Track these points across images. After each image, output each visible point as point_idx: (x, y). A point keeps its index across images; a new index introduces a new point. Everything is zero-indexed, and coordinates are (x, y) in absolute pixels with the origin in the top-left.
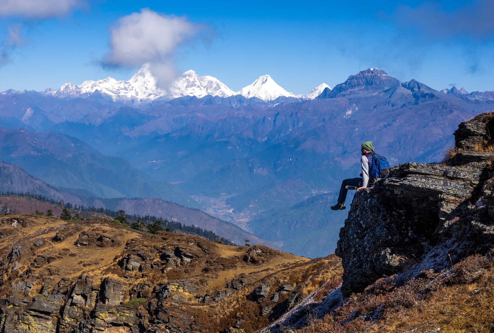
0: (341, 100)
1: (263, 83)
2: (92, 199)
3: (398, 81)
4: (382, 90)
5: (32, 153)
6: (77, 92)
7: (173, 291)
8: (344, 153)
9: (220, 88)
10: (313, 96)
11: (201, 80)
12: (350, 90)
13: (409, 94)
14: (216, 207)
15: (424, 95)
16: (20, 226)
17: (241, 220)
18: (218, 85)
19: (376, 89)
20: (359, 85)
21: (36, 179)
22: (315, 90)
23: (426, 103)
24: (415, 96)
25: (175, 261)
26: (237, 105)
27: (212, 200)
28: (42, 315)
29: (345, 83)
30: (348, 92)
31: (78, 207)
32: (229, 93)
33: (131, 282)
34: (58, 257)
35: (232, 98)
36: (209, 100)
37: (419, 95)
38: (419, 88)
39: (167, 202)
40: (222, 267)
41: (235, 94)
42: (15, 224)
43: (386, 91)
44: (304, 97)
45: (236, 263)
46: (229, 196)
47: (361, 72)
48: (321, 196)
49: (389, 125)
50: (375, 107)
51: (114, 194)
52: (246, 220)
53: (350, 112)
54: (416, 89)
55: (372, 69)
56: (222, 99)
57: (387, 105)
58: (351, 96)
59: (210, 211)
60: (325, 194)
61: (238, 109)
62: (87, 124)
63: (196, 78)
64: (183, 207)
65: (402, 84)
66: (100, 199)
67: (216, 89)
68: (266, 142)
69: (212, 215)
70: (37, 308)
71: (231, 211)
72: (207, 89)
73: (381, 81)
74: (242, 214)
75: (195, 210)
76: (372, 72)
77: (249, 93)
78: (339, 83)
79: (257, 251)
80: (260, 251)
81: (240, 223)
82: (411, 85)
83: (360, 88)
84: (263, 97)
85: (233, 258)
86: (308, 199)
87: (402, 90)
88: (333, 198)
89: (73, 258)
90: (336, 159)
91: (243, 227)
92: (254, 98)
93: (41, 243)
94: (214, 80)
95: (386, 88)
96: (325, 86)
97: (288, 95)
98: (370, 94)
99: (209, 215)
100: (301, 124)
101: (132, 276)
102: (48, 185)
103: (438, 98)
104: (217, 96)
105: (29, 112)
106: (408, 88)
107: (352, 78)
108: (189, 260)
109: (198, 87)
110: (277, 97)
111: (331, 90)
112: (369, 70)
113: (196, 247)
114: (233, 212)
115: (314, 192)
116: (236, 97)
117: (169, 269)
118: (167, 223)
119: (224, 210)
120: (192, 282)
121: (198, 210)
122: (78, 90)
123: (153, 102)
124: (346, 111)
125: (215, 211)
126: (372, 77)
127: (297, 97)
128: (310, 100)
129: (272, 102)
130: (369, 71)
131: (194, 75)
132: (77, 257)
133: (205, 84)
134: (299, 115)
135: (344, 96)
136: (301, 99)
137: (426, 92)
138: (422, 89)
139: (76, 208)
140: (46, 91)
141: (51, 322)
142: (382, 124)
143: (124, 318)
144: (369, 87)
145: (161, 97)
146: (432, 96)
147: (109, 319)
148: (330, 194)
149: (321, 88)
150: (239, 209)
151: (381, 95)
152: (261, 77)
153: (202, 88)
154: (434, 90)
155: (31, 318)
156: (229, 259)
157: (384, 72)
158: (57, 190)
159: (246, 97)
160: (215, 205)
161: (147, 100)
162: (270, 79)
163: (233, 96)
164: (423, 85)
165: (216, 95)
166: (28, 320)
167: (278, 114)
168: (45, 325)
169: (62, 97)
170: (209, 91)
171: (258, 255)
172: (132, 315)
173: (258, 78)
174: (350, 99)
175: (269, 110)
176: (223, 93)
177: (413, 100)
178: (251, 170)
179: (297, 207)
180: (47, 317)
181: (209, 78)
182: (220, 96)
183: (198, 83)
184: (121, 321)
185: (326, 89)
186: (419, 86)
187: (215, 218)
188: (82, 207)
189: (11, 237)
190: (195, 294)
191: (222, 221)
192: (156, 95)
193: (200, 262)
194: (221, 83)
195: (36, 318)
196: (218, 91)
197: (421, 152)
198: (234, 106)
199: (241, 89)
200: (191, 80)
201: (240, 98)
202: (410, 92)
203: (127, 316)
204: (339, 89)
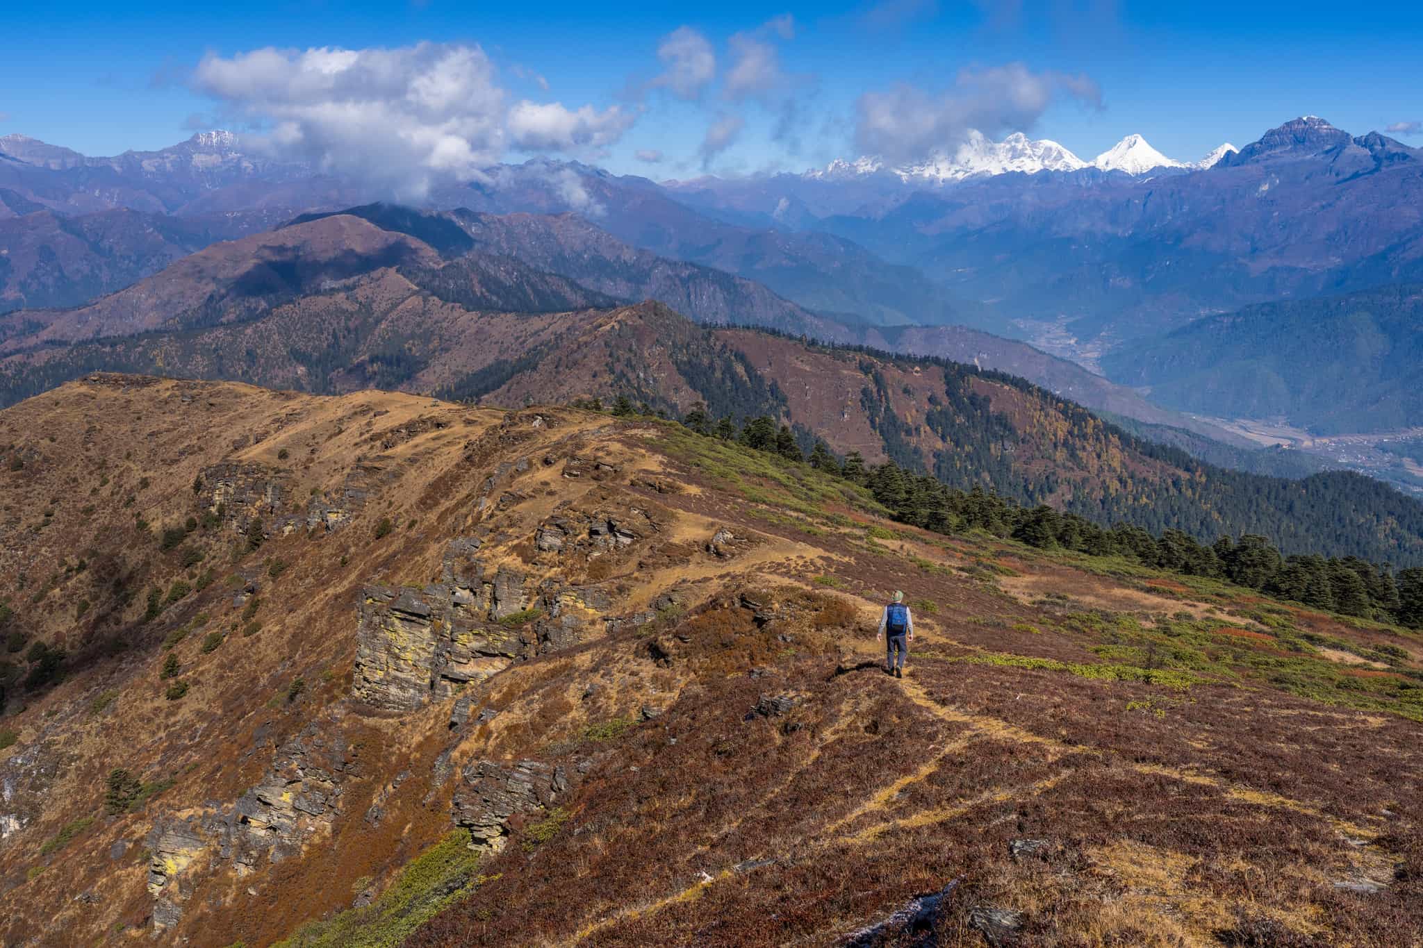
0: (1251, 169)
1: (1130, 147)
2: (863, 328)
3: (1348, 135)
4: (1320, 151)
5: (784, 262)
6: (851, 173)
7: (568, 606)
8: (1254, 250)
9: (1062, 157)
10: (1208, 164)
11: (1033, 146)
12: (1268, 152)
13: (1366, 156)
14: (1051, 336)
15: (1391, 157)
16: (545, 426)
17: (1088, 355)
18: (1059, 153)
19: (1310, 148)
20: (1283, 144)
21: (786, 301)
22: (1213, 154)
23: (1395, 167)
24: (1375, 157)
25: (605, 541)
26: (1087, 183)
27: (1045, 326)
28: (414, 618)
29: (1260, 142)
30: (1264, 156)
31: (826, 344)
32: (1076, 164)
33: (541, 572)
34: (531, 496)
35: (1082, 171)
36: (1045, 176)
37: (1383, 156)
38: (1383, 145)
39: (973, 331)
40: (666, 560)
41: (1085, 165)
42: (537, 423)
43: (1327, 152)
44: (1194, 167)
45: (691, 554)
46: (1071, 320)
47: (1287, 124)
48: (1212, 319)
49: (1330, 205)
50: (1307, 178)
51: (894, 317)
52: (1095, 355)
53: (1265, 188)
54: (1378, 147)
55: (1305, 119)
56: (1066, 173)
57: (1328, 175)
58: (1270, 162)
59: (1041, 344)
60: (1220, 316)
61: (1090, 189)
62: (864, 217)
63: (1026, 144)
64: (997, 337)
65: (1355, 140)
66: (876, 327)
67: (1056, 159)
68: (1130, 236)
69: (1040, 349)
70: (402, 608)
71: (1072, 342)
72: (1043, 160)
73: (1319, 136)
74: (1089, 346)
75: (1013, 341)
76: (1305, 123)
77: (1107, 163)
78: (1251, 142)
79: (726, 535)
80: (729, 536)
81: (1085, 359)
82: (1371, 141)
83: (1283, 150)
84: (1129, 167)
85: (689, 545)
86: (1193, 323)
87: (1353, 149)
88: (1231, 320)
89: (550, 499)
90: (1241, 260)
91: (1090, 367)
92: (1115, 170)
93: (525, 467)
94: (1054, 145)
95: (1328, 147)
96: (1228, 147)
97: (1167, 163)
98: (1300, 158)
99: (1036, 350)
100: (1186, 208)
101: (546, 561)
102: (802, 309)
103: (1414, 160)
104: (1057, 171)
105: (783, 203)
106: (1365, 146)
107: (1271, 133)
108: (627, 541)
109: (1030, 157)
110: (1151, 167)
111: (1237, 152)
112: (1301, 119)
113: (642, 517)
114: (1076, 342)
115: (1203, 312)
116: (1087, 169)
117: (596, 554)
118: (956, 367)
119: (1062, 341)
120: (600, 591)
121: (1018, 342)
122: (853, 169)
123: (962, 182)
124: (1260, 185)
125: (1049, 343)
126: (1305, 131)
127: (1183, 167)
128: (1202, 171)
129: (1143, 175)
130: (1300, 121)
131: (1023, 139)
132: (557, 496)
133: (1040, 152)
134: (1183, 194)
135: (1258, 161)
136: (1190, 169)
137: (1394, 151)
138: (1388, 147)
139: (823, 346)
140: (808, 173)
141: (429, 629)
142: (1317, 204)
143: (499, 644)
144: (1300, 146)
145: (973, 175)
146: (1405, 157)
147: (475, 645)
148: (1227, 315)
149: (1221, 152)
150: (1085, 338)
151: (1319, 158)
152: (1127, 138)
153: (1035, 158)
154: (1409, 148)
155: (397, 622)
156: (682, 547)
157: (1325, 122)
158: (815, 316)
159: (1102, 169)
160: (1048, 332)
161: (953, 179)
162: (1140, 140)
163: (1081, 169)
164: (1389, 140)
165: (1056, 168)
166: (392, 625)
167: (1151, 193)
168: (419, 634)
169: (830, 180)
170: (1046, 162)
171: (728, 543)
172: (513, 640)
173: (1121, 139)
174: (1266, 167)
175: (1137, 187)
176: (1067, 166)
177: (1372, 164)
178: (1106, 280)
179: (1173, 334)
180: (421, 620)
181: (1047, 143)
182: (1062, 169)
183: (1029, 152)
184: (494, 649)
185: (1229, 153)
186: (1383, 141)
187: (1044, 353)
188: (833, 344)
189: (527, 443)
190: (604, 613)
191: (1055, 358)
192: (966, 172)
193: (642, 547)
194: (1064, 150)
195: (405, 622)
196: (1060, 162)
197: (1382, 247)
198: (1083, 183)
199: (1094, 157)
200: (1020, 146)
201: (1093, 172)
202: (1367, 152)
203: (505, 641)
204: (1249, 151)
